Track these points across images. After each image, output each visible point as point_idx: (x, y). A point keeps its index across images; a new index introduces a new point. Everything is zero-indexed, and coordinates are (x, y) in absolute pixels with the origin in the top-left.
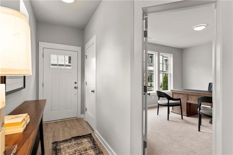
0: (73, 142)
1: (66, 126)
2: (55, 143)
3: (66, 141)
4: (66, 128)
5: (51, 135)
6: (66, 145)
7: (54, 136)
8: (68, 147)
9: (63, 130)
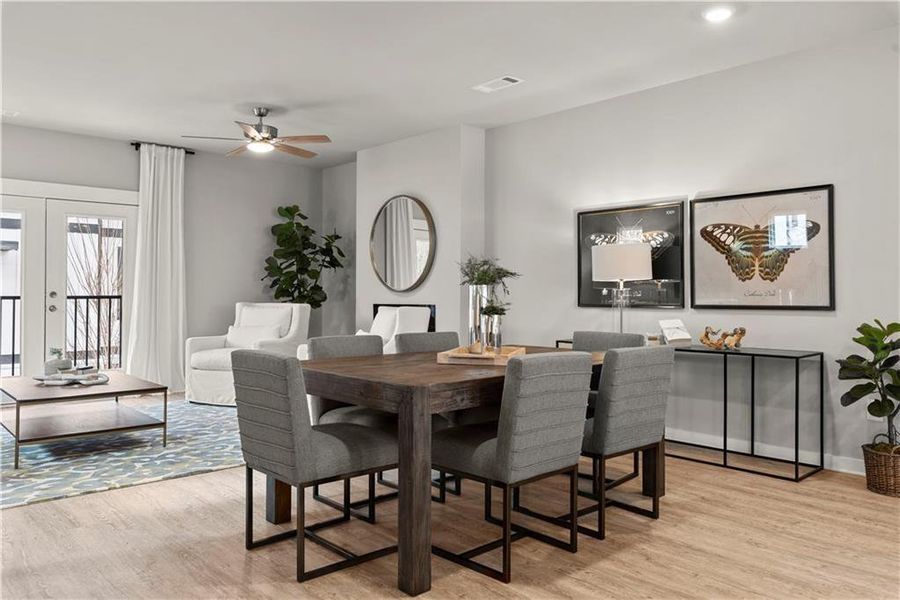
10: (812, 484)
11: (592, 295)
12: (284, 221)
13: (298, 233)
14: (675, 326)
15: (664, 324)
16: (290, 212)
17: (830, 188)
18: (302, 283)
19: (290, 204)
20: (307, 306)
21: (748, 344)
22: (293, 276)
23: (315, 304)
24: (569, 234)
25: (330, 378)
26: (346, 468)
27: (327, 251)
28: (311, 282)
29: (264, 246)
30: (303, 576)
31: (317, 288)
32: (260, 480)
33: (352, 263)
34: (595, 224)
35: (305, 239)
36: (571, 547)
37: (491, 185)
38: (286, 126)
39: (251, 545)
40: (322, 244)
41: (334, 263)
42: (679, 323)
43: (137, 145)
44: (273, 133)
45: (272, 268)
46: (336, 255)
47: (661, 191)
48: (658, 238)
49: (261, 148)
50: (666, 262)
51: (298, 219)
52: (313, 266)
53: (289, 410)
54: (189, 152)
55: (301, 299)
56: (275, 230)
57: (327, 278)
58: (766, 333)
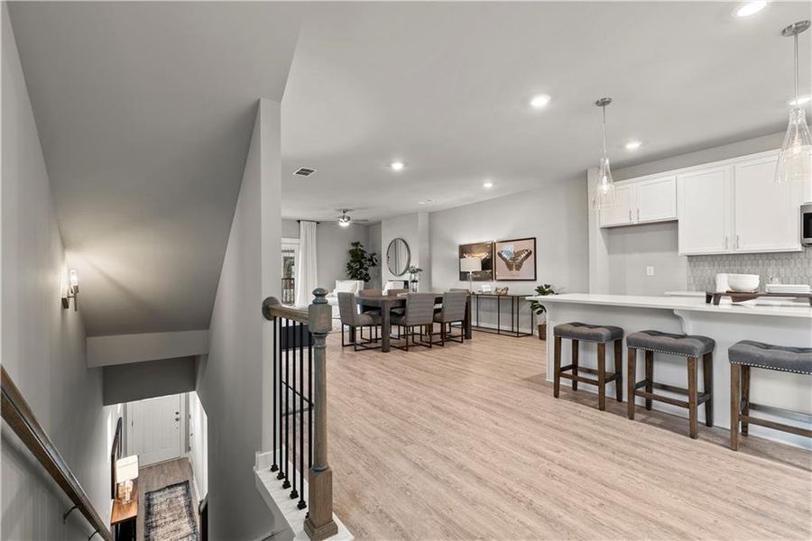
0: (167, 491)
1: (163, 472)
2: (148, 494)
3: (160, 490)
4: (162, 476)
5: (144, 484)
6: (158, 494)
7: (147, 487)
8: (161, 496)
9: (158, 478)
10: (529, 338)
11: (464, 276)
12: (354, 248)
13: (360, 253)
14: (486, 287)
15: (483, 286)
16: (356, 244)
17: (535, 239)
18: (361, 273)
19: (356, 241)
20: (363, 282)
21: (509, 293)
22: (358, 270)
23: (366, 281)
24: (457, 254)
25: (365, 300)
26: (371, 323)
27: (371, 260)
28: (364, 272)
29: (347, 258)
30: (356, 350)
31: (367, 275)
32: (347, 328)
33: (381, 265)
34: (464, 250)
35: (362, 255)
36: (430, 347)
37: (431, 235)
38: (355, 216)
39: (343, 346)
40: (369, 257)
41: (374, 265)
42: (488, 286)
43: (299, 221)
44: (349, 219)
45: (350, 267)
46: (374, 261)
47: (487, 238)
48: (484, 255)
49: (344, 224)
50: (487, 264)
51: (359, 247)
52: (365, 266)
53: (353, 311)
54: (318, 223)
55: (360, 279)
56: (351, 252)
57: (371, 271)
58: (515, 289)
